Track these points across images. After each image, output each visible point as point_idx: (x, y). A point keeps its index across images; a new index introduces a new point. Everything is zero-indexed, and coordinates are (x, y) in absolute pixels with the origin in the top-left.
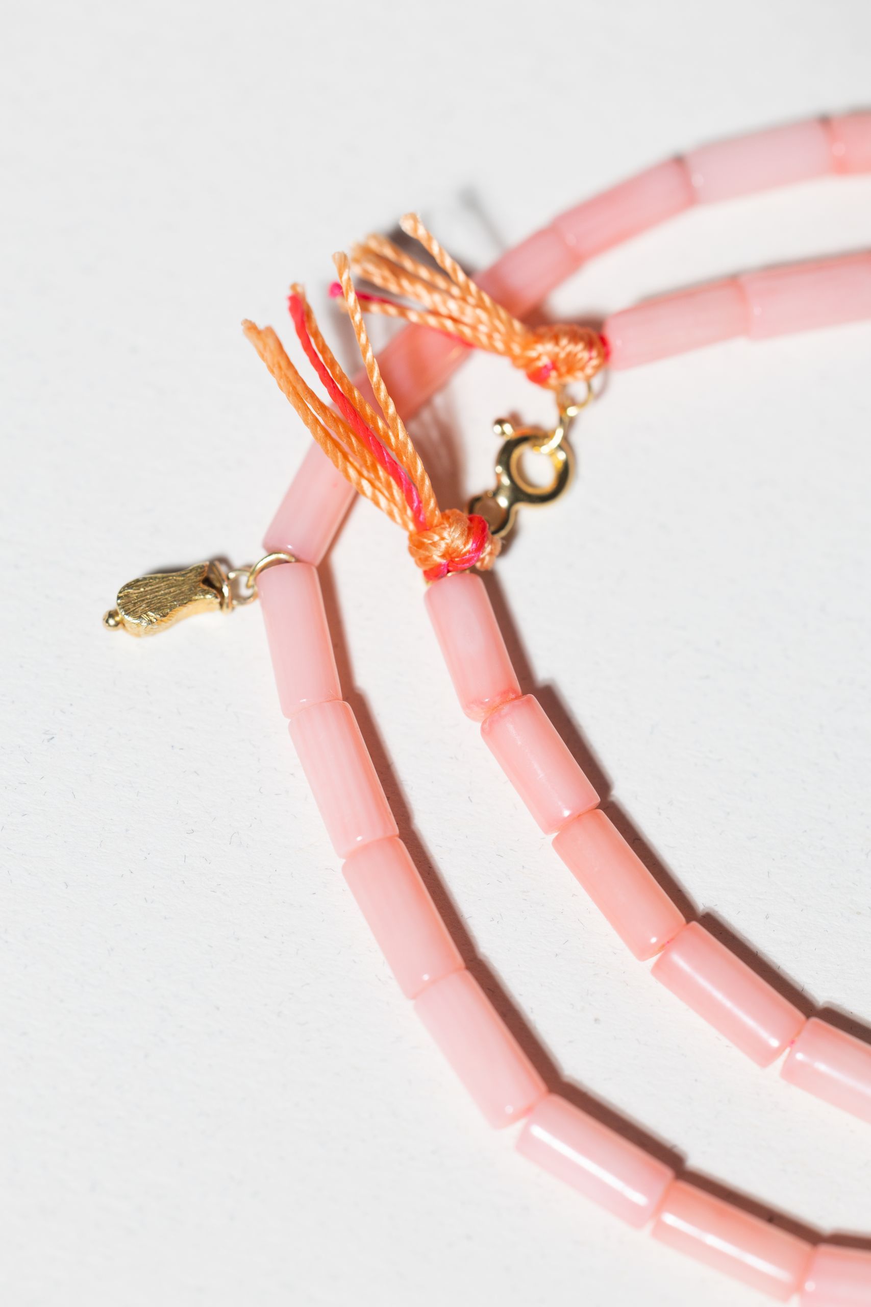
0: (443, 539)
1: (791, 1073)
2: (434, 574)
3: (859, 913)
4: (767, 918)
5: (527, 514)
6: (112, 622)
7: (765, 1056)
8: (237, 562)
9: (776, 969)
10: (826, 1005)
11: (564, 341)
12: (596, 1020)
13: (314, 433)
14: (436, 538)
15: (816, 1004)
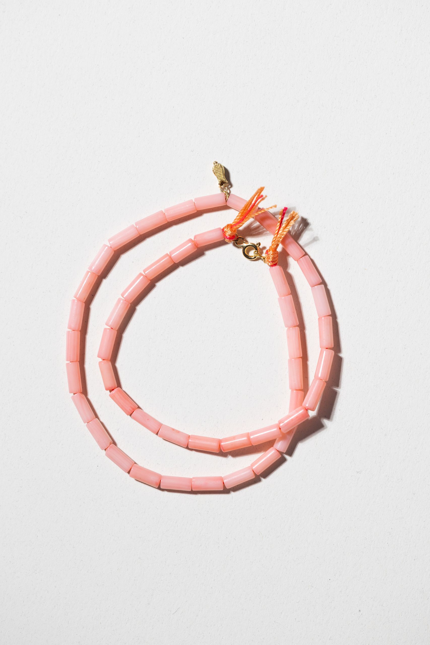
0: (228, 230)
1: (119, 300)
2: (223, 230)
3: (156, 316)
4: (155, 298)
5: (241, 250)
6: (215, 163)
7: (122, 295)
8: (231, 189)
9: (144, 299)
10: (136, 309)
11: (272, 256)
12: (133, 262)
13: (249, 200)
14: (228, 229)
15: (137, 307)
